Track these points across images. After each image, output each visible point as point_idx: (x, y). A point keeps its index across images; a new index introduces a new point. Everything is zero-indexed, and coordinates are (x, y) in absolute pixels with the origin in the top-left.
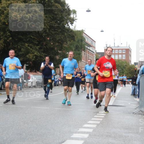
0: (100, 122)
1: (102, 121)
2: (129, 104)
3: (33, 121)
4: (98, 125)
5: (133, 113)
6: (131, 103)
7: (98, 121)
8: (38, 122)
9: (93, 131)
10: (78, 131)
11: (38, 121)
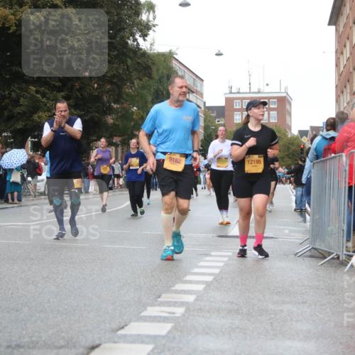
0: (214, 279)
1: (219, 274)
2: (287, 231)
3: (47, 277)
4: (208, 284)
5: (296, 255)
6: (291, 231)
7: (210, 274)
8: (62, 279)
9: (196, 300)
10: (159, 299)
11: (60, 277)
